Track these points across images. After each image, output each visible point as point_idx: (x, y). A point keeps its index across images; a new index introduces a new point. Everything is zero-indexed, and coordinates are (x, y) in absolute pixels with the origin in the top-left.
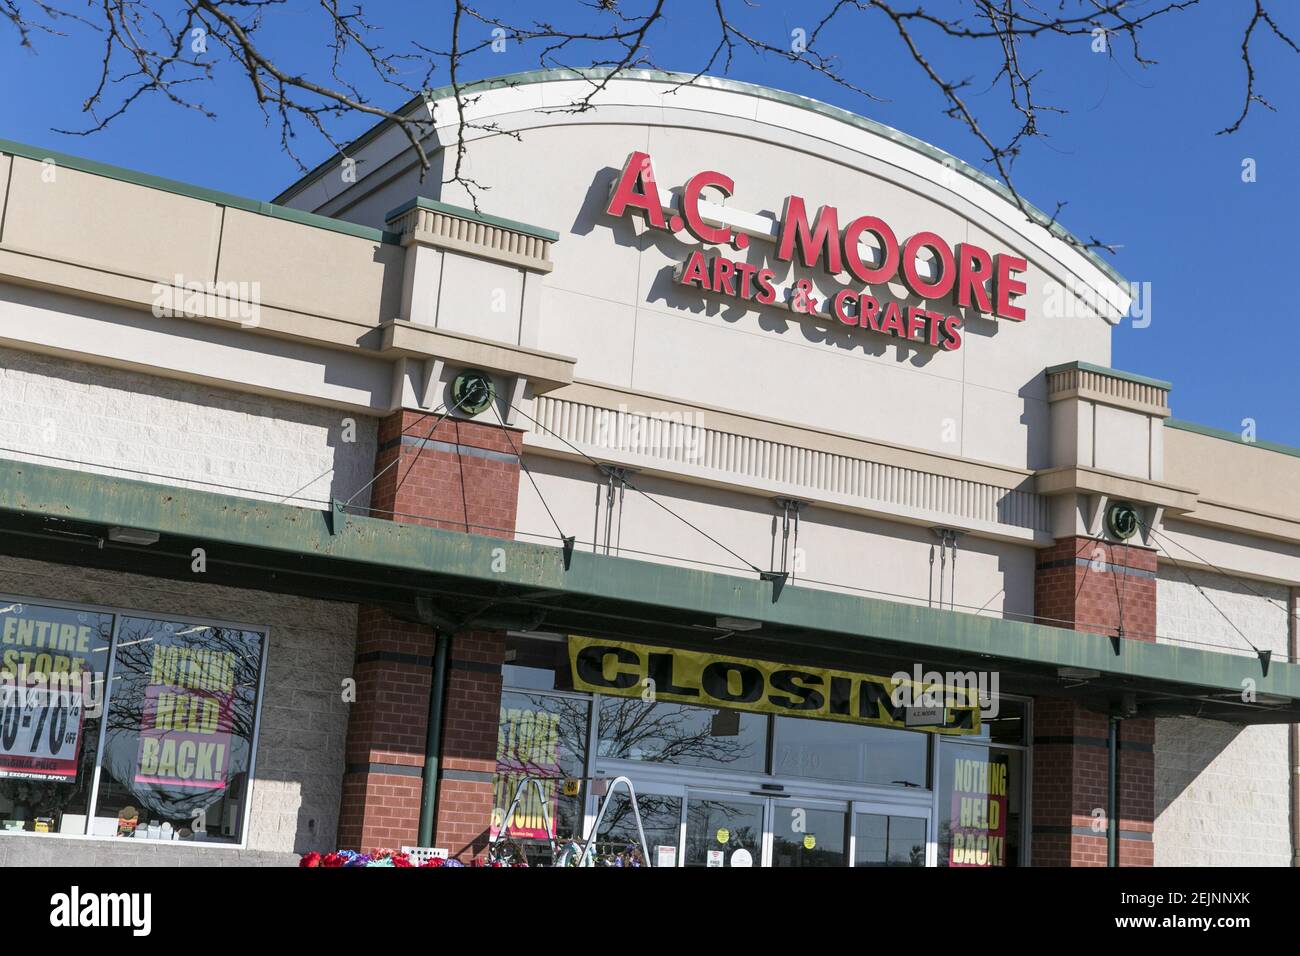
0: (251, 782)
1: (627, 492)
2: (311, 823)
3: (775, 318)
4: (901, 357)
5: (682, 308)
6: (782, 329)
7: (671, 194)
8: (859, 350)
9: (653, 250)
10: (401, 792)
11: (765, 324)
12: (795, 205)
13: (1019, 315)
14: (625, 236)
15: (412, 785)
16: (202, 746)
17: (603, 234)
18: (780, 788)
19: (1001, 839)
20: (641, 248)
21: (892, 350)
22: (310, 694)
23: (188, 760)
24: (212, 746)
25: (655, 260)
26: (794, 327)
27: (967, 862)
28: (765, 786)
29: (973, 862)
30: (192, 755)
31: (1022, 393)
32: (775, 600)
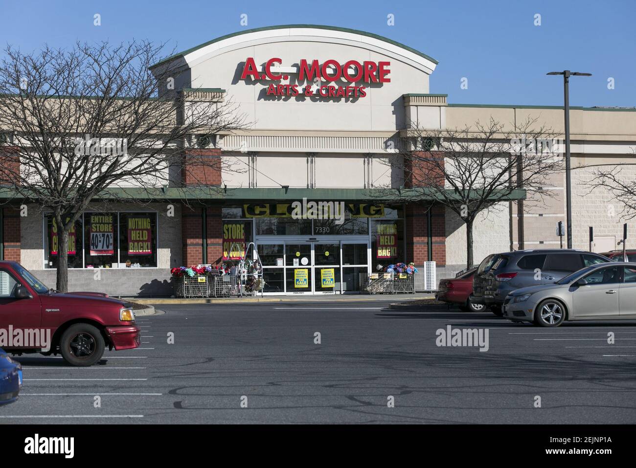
0: (158, 249)
1: (257, 158)
2: (175, 261)
3: (300, 98)
4: (346, 101)
5: (269, 100)
6: (303, 100)
7: (261, 67)
8: (331, 101)
9: (258, 84)
10: (196, 251)
11: (297, 100)
12: (304, 62)
13: (388, 80)
14: (249, 82)
15: (200, 249)
16: (144, 243)
17: (242, 83)
18: (315, 239)
19: (396, 248)
20: (254, 85)
21: (343, 99)
22: (170, 227)
23: (141, 247)
24: (147, 243)
25: (259, 87)
26: (308, 99)
27: (383, 255)
28: (310, 239)
29: (385, 255)
30: (142, 246)
31: (393, 104)
32: (286, 193)
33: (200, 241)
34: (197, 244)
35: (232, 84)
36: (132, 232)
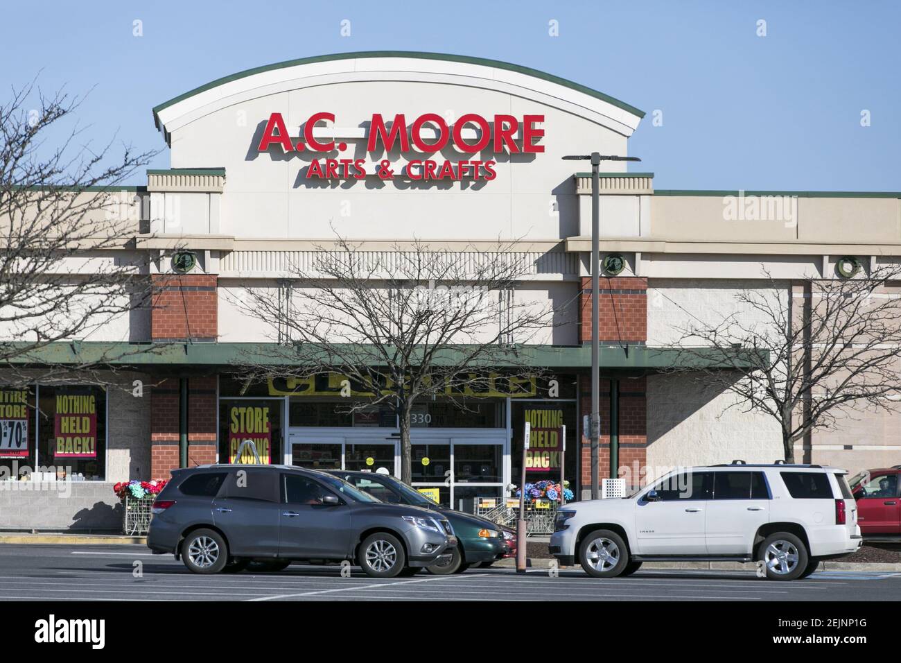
0: (107, 451)
1: (290, 289)
2: (138, 470)
3: (376, 181)
4: (463, 187)
5: (315, 187)
6: (381, 186)
7: (299, 129)
8: (435, 188)
9: (296, 159)
10: (168, 453)
11: (369, 186)
12: (377, 118)
13: (541, 149)
14: (277, 155)
15: (175, 450)
16: (84, 439)
17: (264, 157)
20: (288, 160)
21: (457, 184)
22: (130, 411)
23: (78, 445)
24: (88, 438)
25: (298, 164)
26: (389, 184)
27: (535, 466)
28: (393, 435)
29: (539, 466)
30: (80, 443)
31: (554, 192)
33: (176, 437)
34: (171, 442)
35: (246, 159)
36: (63, 418)
